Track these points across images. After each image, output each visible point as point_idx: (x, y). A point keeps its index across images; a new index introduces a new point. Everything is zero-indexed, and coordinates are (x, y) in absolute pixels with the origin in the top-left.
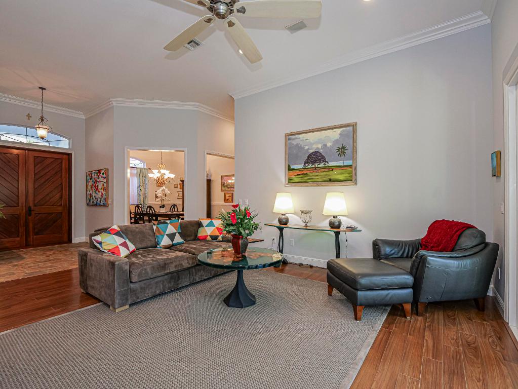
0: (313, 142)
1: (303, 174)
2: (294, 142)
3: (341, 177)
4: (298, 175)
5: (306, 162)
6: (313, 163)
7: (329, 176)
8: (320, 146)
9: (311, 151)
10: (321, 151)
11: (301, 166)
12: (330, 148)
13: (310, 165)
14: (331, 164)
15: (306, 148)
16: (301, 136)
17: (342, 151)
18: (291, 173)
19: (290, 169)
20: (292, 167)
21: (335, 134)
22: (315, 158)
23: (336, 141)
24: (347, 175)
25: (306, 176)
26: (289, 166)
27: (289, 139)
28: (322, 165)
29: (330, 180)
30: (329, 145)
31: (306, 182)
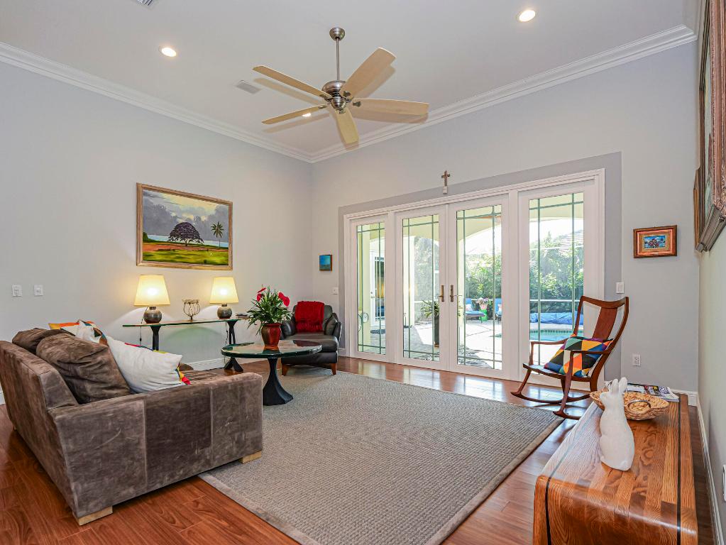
0: (184, 210)
1: (169, 250)
2: (155, 202)
3: (217, 260)
4: (159, 250)
5: (172, 235)
6: (183, 238)
7: (204, 256)
8: (192, 217)
9: (181, 221)
10: (194, 224)
11: (166, 239)
12: (205, 223)
13: (180, 239)
14: (206, 243)
15: (173, 214)
16: (165, 195)
17: (218, 229)
18: (149, 246)
19: (146, 240)
20: (150, 237)
21: (211, 208)
22: (185, 231)
23: (211, 217)
24: (223, 258)
25: (172, 254)
26: (145, 235)
27: (145, 194)
28: (194, 242)
29: (205, 262)
30: (204, 218)
31: (172, 261)
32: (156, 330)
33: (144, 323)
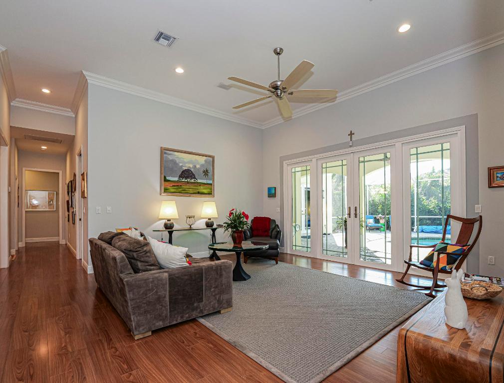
0: (187, 162)
1: (178, 186)
2: (170, 158)
3: (205, 191)
4: (173, 186)
5: (180, 177)
6: (186, 178)
7: (198, 189)
8: (191, 166)
9: (185, 168)
10: (192, 170)
11: (176, 179)
12: (199, 169)
13: (184, 179)
14: (199, 181)
15: (181, 165)
16: (176, 153)
17: (206, 173)
18: (167, 183)
19: (166, 180)
20: (168, 178)
21: (202, 160)
22: (187, 174)
23: (202, 166)
24: (209, 190)
25: (180, 188)
26: (165, 177)
27: (165, 153)
28: (192, 181)
29: (199, 193)
30: (198, 166)
31: (179, 192)
32: (171, 233)
33: (164, 229)
